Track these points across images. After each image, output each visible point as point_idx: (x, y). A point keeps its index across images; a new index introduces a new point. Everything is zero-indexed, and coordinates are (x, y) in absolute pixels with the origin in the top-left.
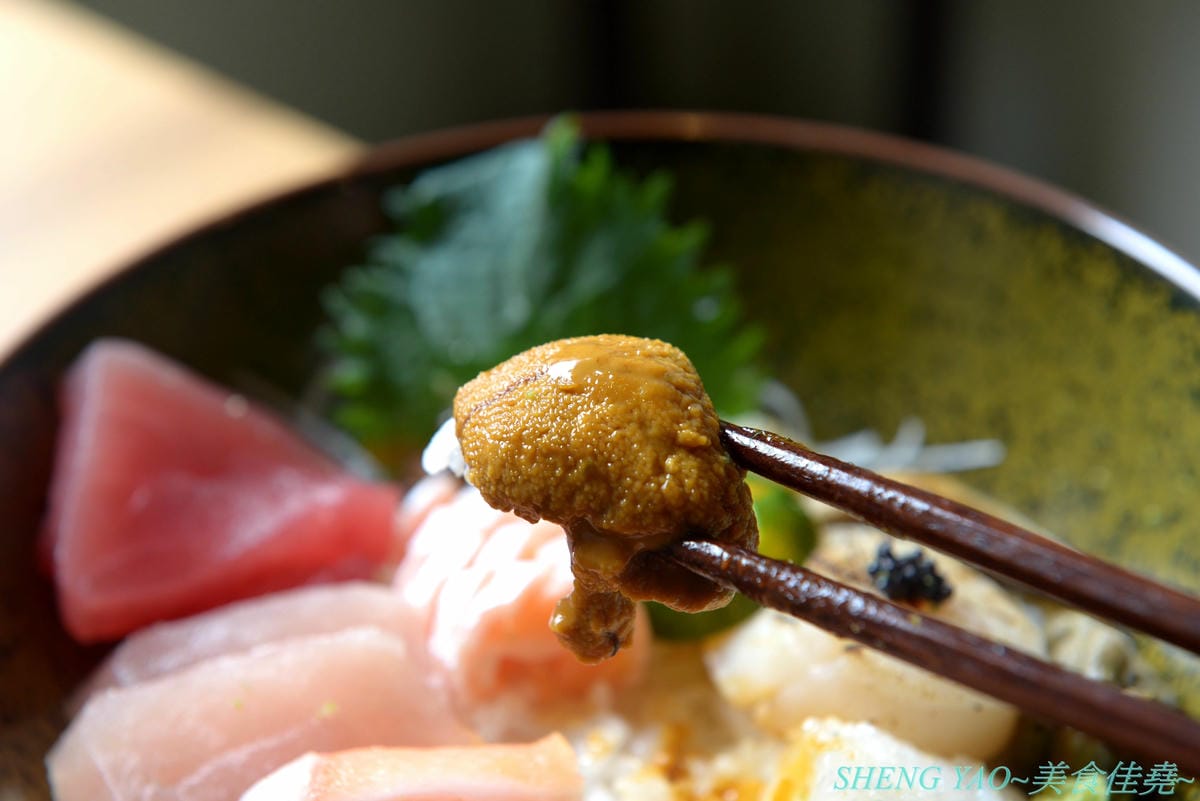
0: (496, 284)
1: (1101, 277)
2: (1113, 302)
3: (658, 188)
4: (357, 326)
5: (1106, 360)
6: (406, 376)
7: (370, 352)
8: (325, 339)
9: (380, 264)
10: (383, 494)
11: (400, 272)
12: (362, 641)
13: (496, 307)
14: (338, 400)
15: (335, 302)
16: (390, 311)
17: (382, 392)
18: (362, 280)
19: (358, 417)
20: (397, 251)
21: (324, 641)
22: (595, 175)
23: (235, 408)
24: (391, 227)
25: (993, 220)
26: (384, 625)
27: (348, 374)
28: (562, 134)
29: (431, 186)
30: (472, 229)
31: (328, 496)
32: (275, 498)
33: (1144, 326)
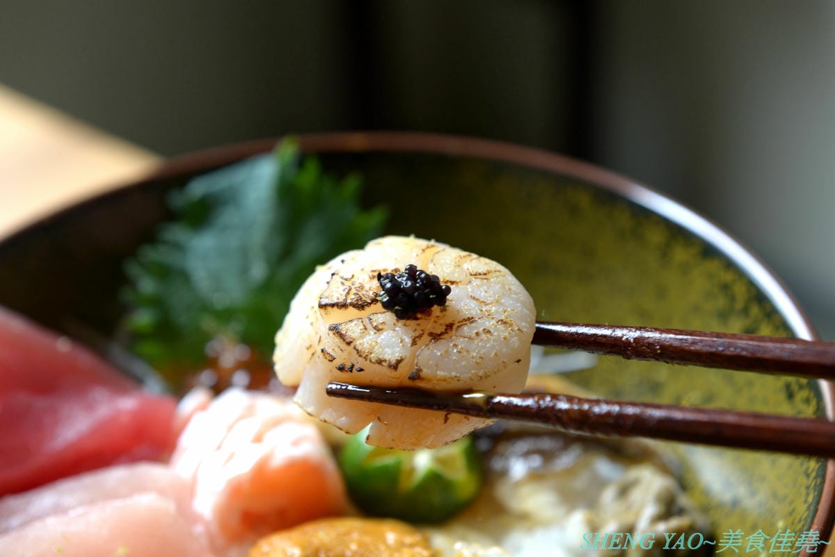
0: (244, 254)
1: (656, 237)
2: (665, 254)
3: (352, 184)
4: (147, 285)
5: (662, 293)
6: (182, 319)
7: (157, 303)
8: (127, 295)
9: (165, 243)
10: (167, 402)
11: (178, 247)
12: (146, 502)
13: (245, 270)
14: (137, 337)
15: (133, 270)
16: (171, 274)
17: (166, 331)
18: (152, 254)
19: (150, 348)
20: (177, 233)
21: (118, 504)
22: (309, 177)
23: (63, 346)
24: (172, 216)
25: (584, 200)
26: (162, 492)
27: (143, 319)
28: (287, 149)
29: (199, 188)
30: (228, 217)
31: (127, 404)
32: (90, 407)
33: (685, 269)
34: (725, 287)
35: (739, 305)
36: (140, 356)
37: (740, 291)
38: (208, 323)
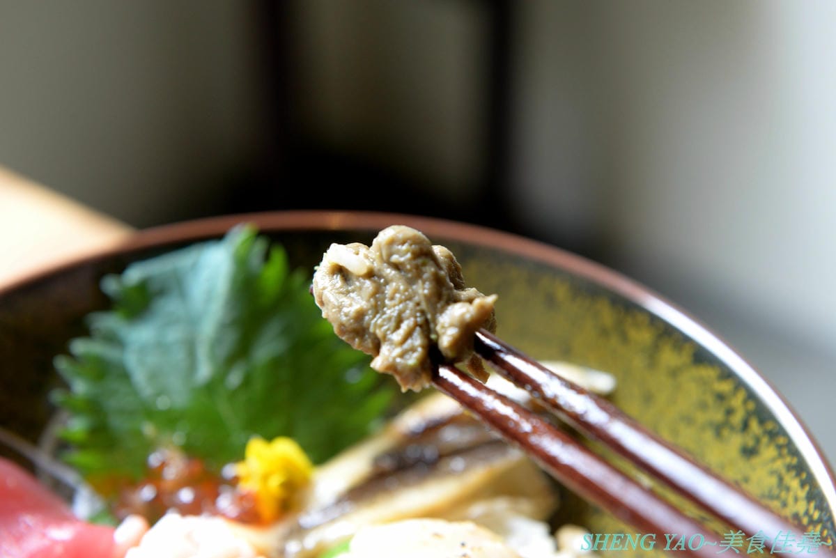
0: (190, 346)
1: (643, 336)
2: (652, 357)
4: (81, 387)
5: (648, 399)
11: (118, 341)
14: (65, 445)
15: (62, 364)
16: (109, 372)
18: (81, 346)
19: (82, 457)
20: (107, 322)
22: (275, 271)
24: (106, 304)
25: (562, 292)
27: (75, 427)
29: (135, 274)
30: (169, 306)
31: (62, 534)
33: (674, 373)
34: (721, 397)
35: (737, 419)
36: (71, 466)
37: (737, 401)
38: (149, 429)
